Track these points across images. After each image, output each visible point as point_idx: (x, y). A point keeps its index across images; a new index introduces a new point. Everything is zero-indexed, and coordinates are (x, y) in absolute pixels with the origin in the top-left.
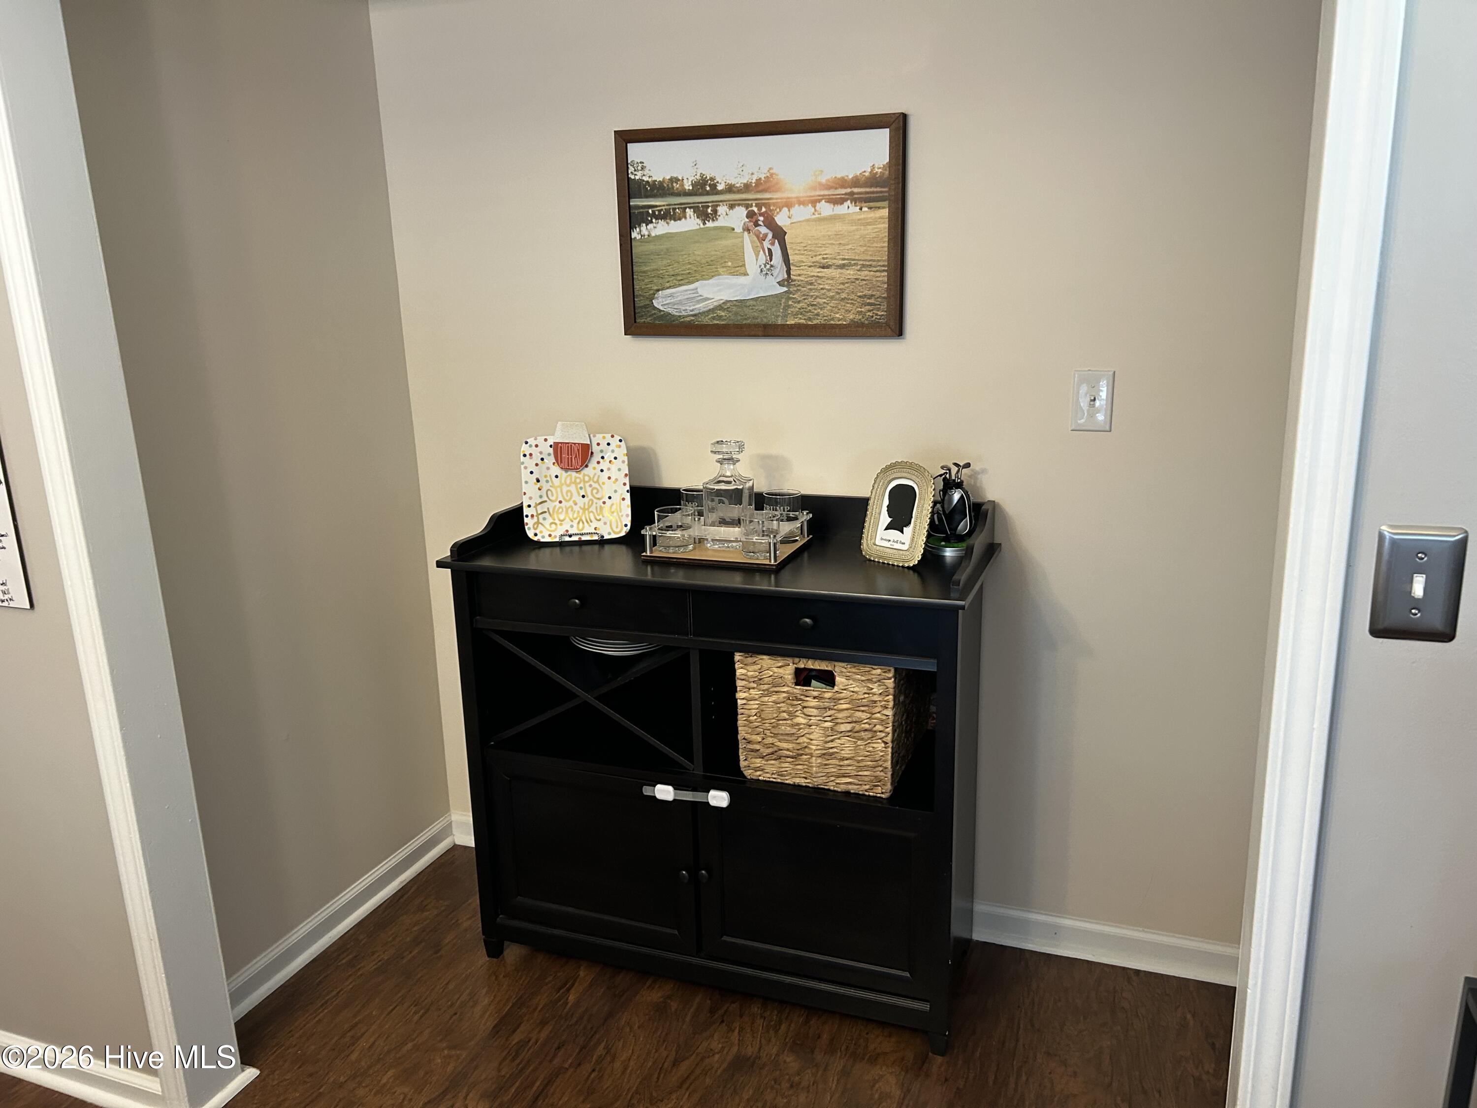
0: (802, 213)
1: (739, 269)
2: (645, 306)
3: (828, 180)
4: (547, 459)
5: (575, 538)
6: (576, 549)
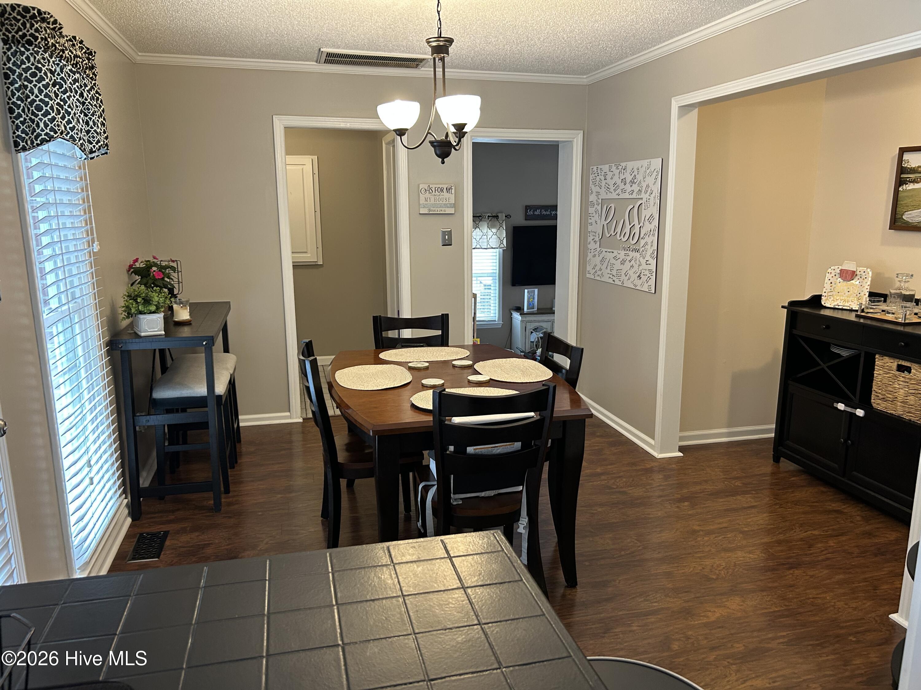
2: (900, 218)
4: (837, 275)
5: (840, 307)
6: (840, 311)
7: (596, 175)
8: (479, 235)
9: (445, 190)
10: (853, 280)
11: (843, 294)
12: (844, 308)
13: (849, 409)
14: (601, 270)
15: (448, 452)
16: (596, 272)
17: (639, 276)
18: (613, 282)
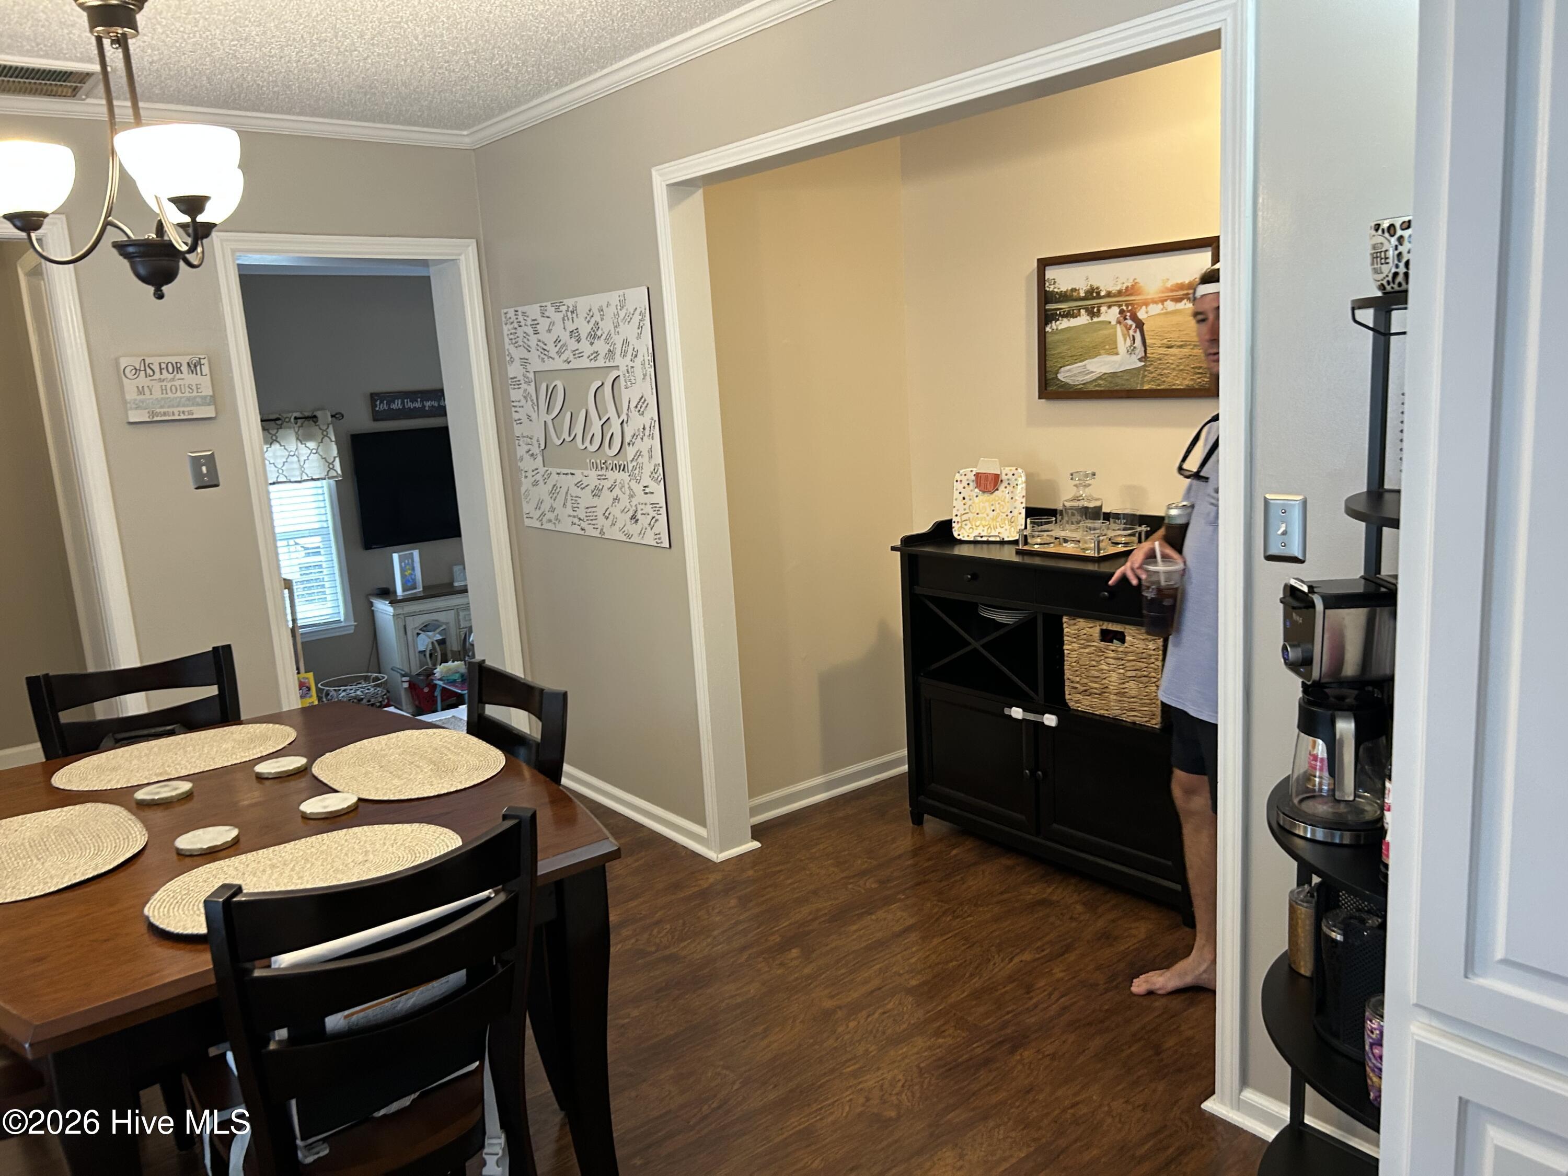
0: (1155, 309)
1: (1114, 351)
2: (1053, 379)
3: (1172, 286)
4: (971, 484)
5: (984, 539)
6: (985, 546)
7: (516, 325)
8: (283, 456)
9: (184, 368)
10: (997, 489)
11: (985, 515)
12: (991, 539)
13: (1031, 717)
14: (552, 509)
15: (272, 1046)
16: (543, 514)
17: (634, 518)
18: (582, 532)
